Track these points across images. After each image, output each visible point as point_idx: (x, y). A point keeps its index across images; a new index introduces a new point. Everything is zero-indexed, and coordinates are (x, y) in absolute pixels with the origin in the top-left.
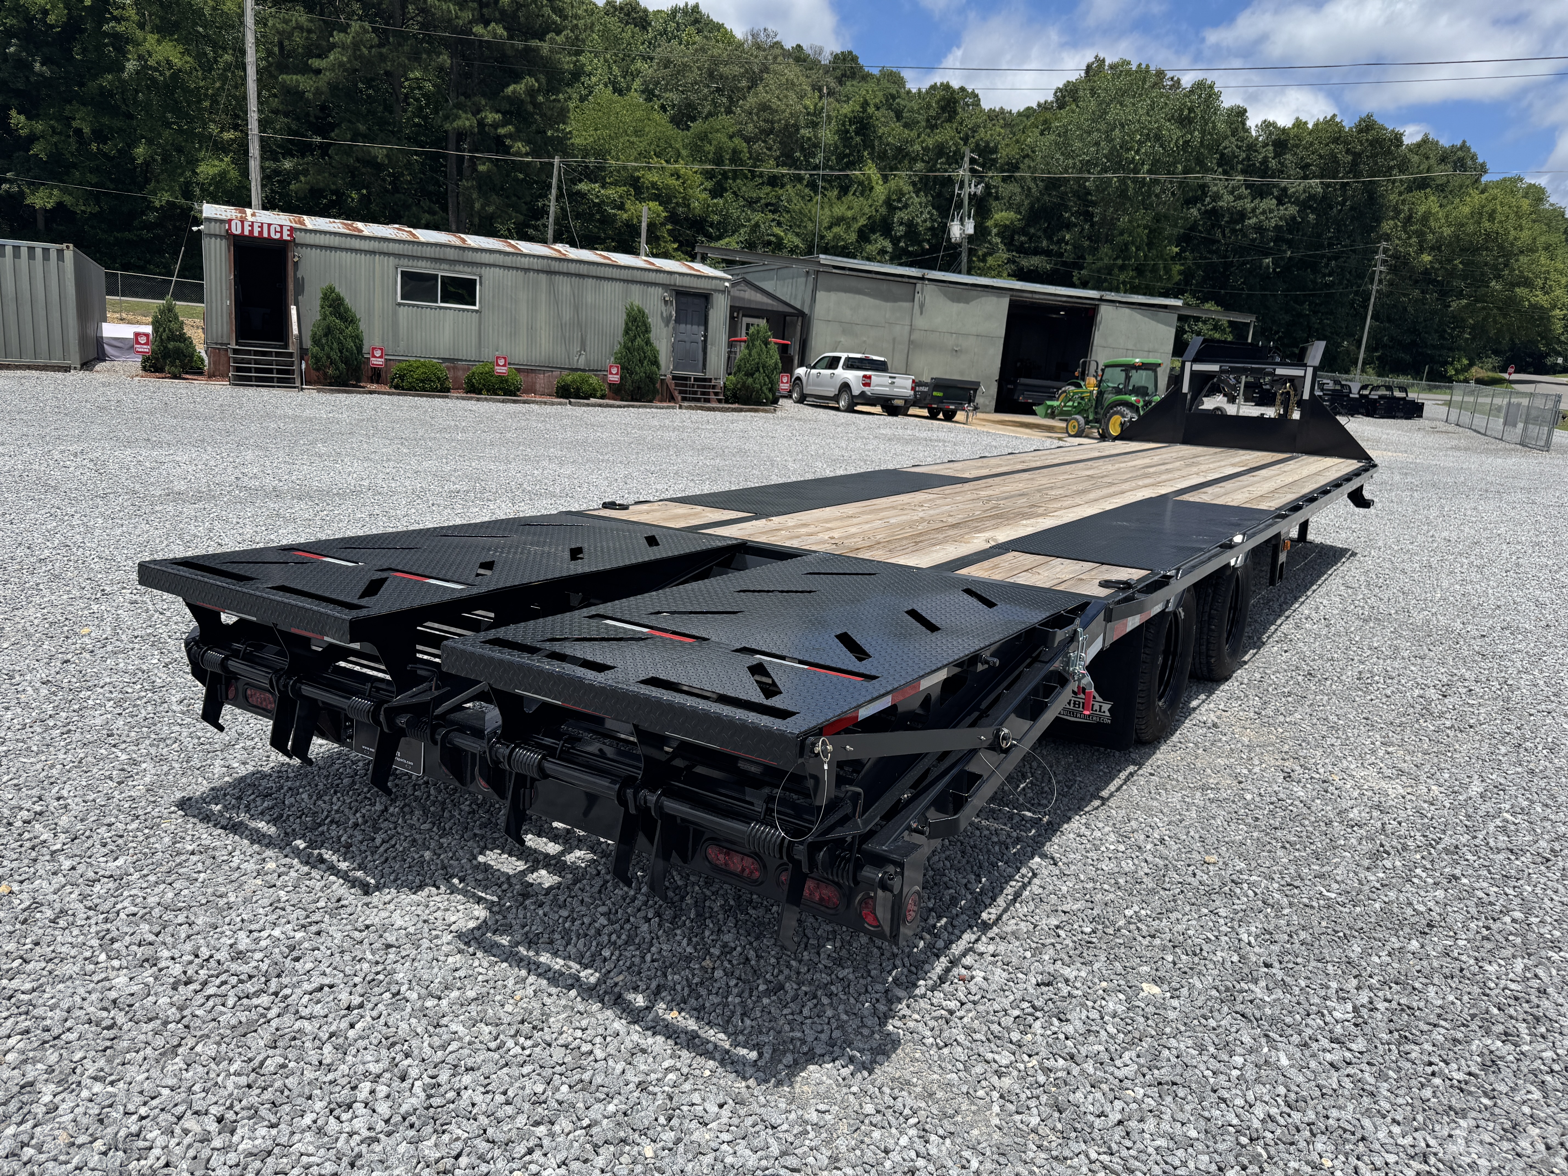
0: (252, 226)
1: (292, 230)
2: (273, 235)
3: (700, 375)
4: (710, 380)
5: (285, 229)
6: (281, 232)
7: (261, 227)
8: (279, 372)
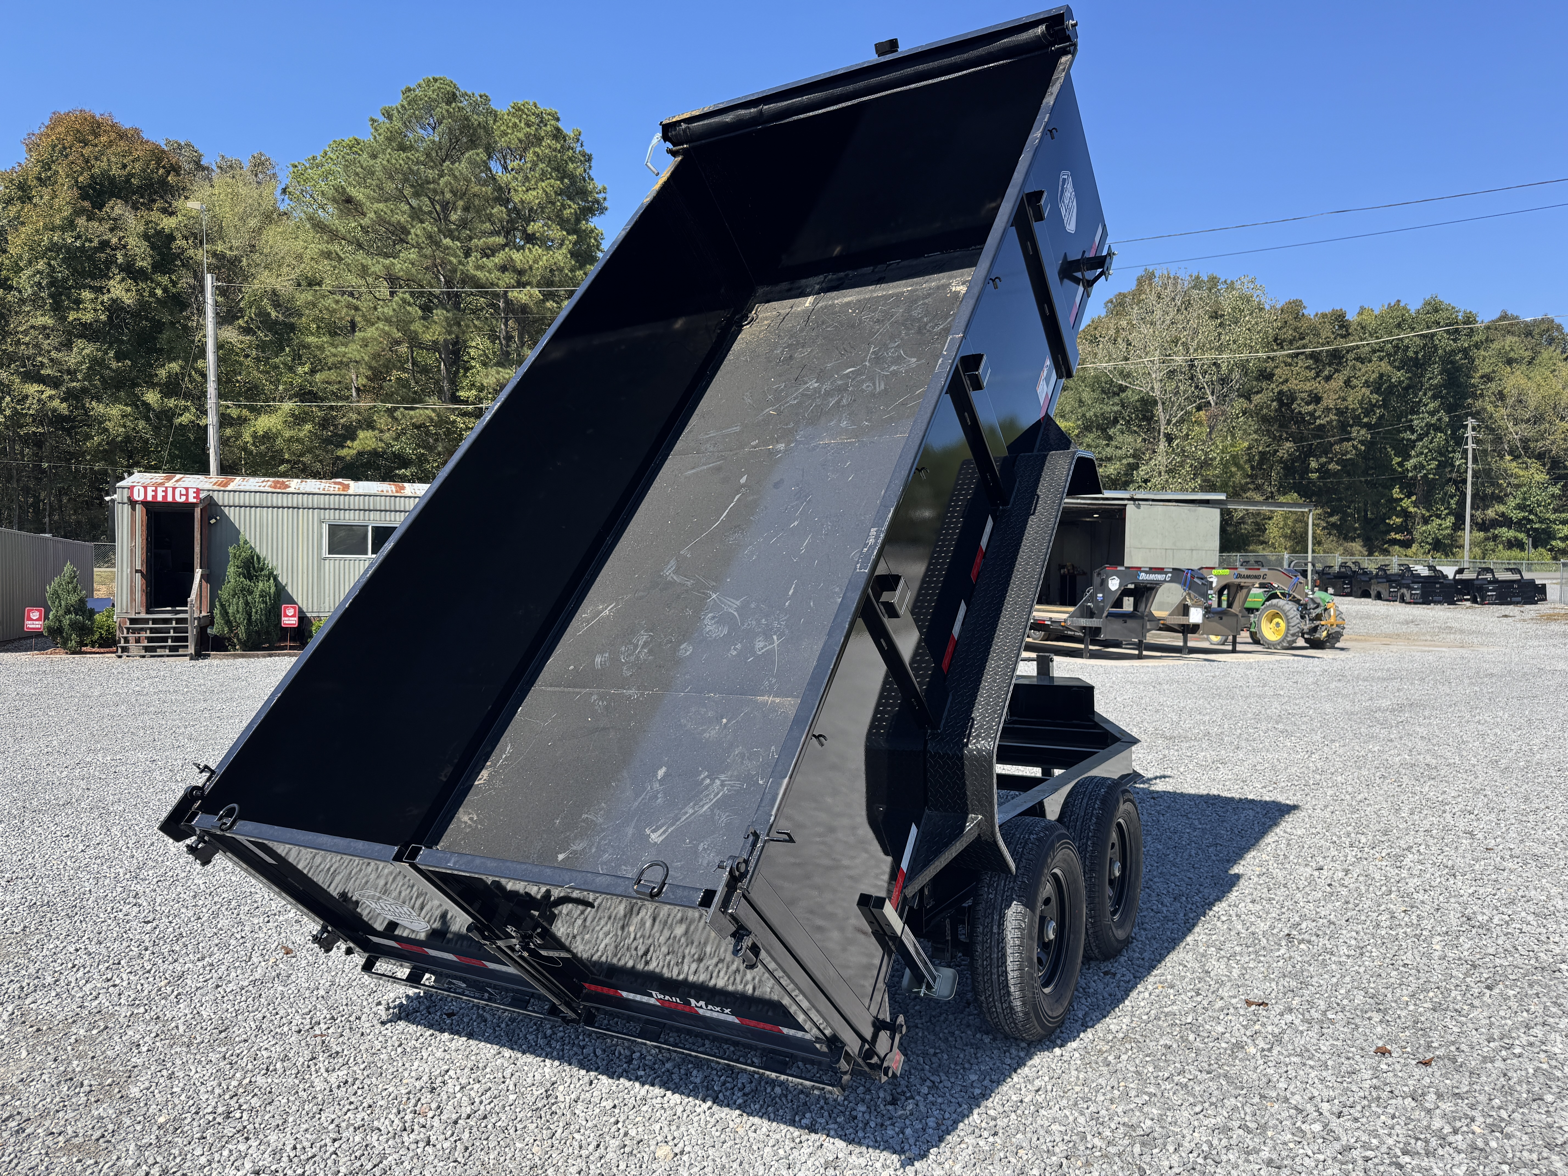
0: (155, 491)
1: (198, 491)
2: (178, 499)
5: (191, 491)
6: (187, 495)
7: (166, 491)
8: (175, 639)
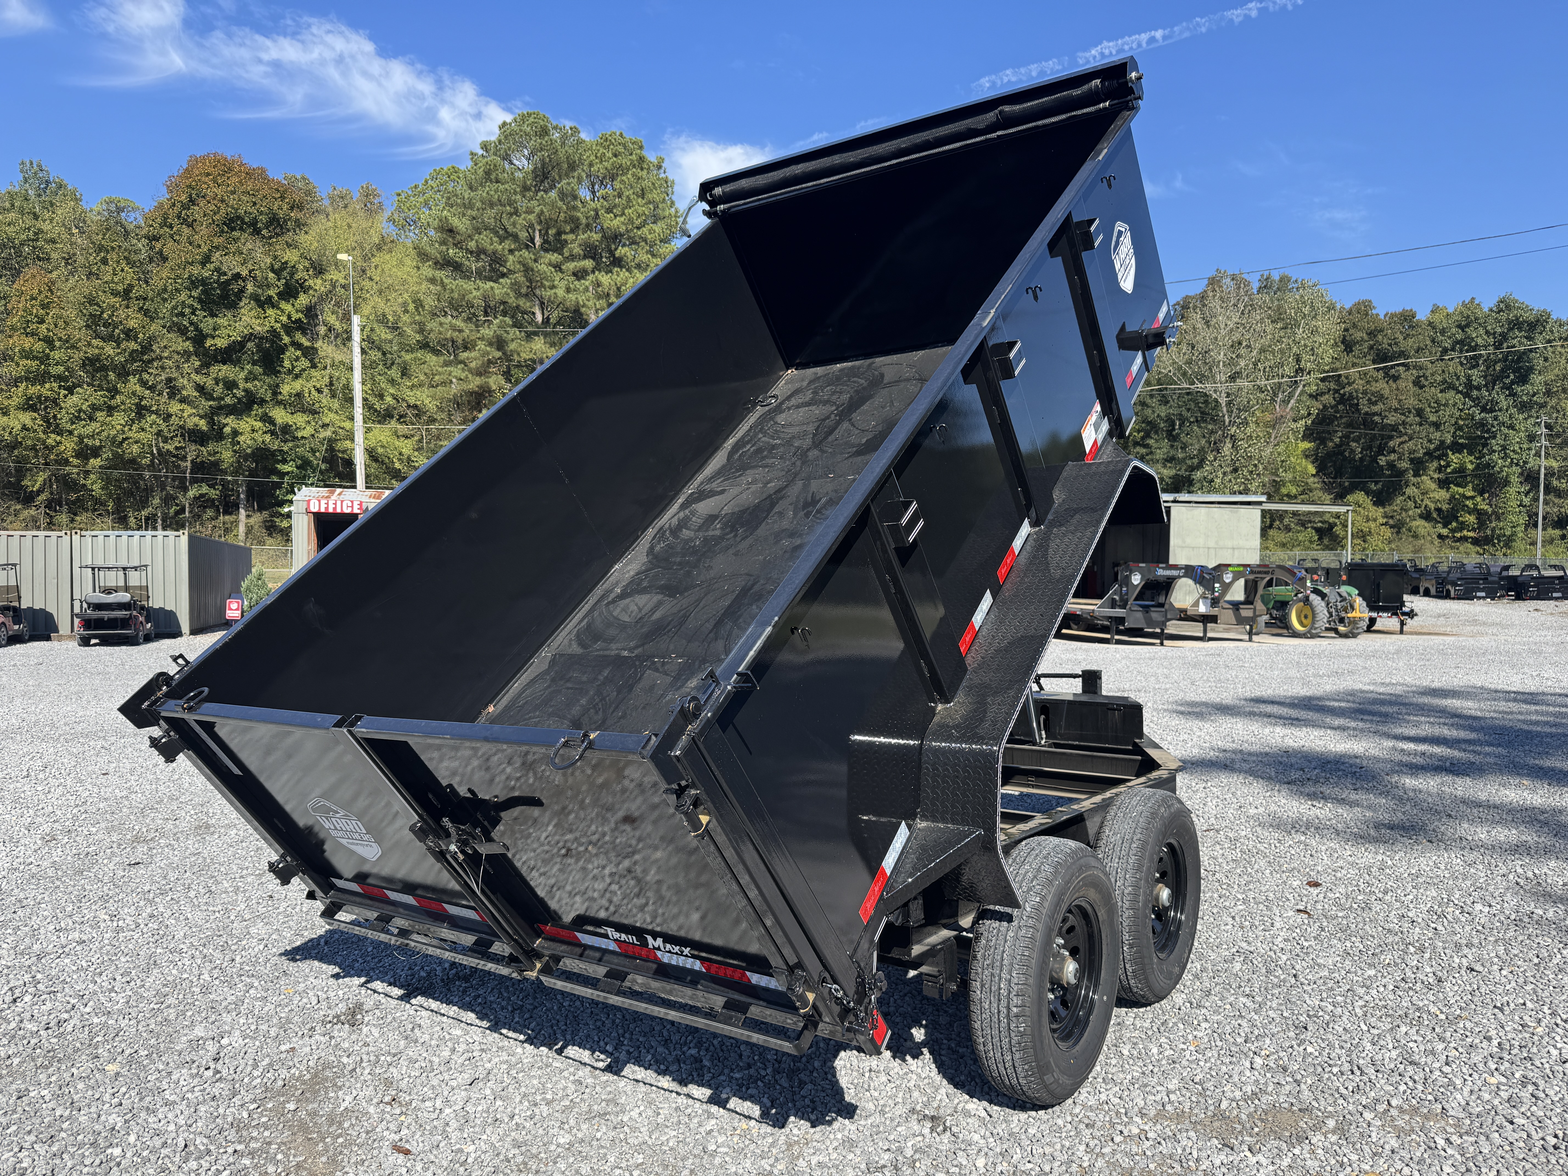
0: (327, 504)
2: (345, 510)
6: (352, 507)
7: (335, 504)
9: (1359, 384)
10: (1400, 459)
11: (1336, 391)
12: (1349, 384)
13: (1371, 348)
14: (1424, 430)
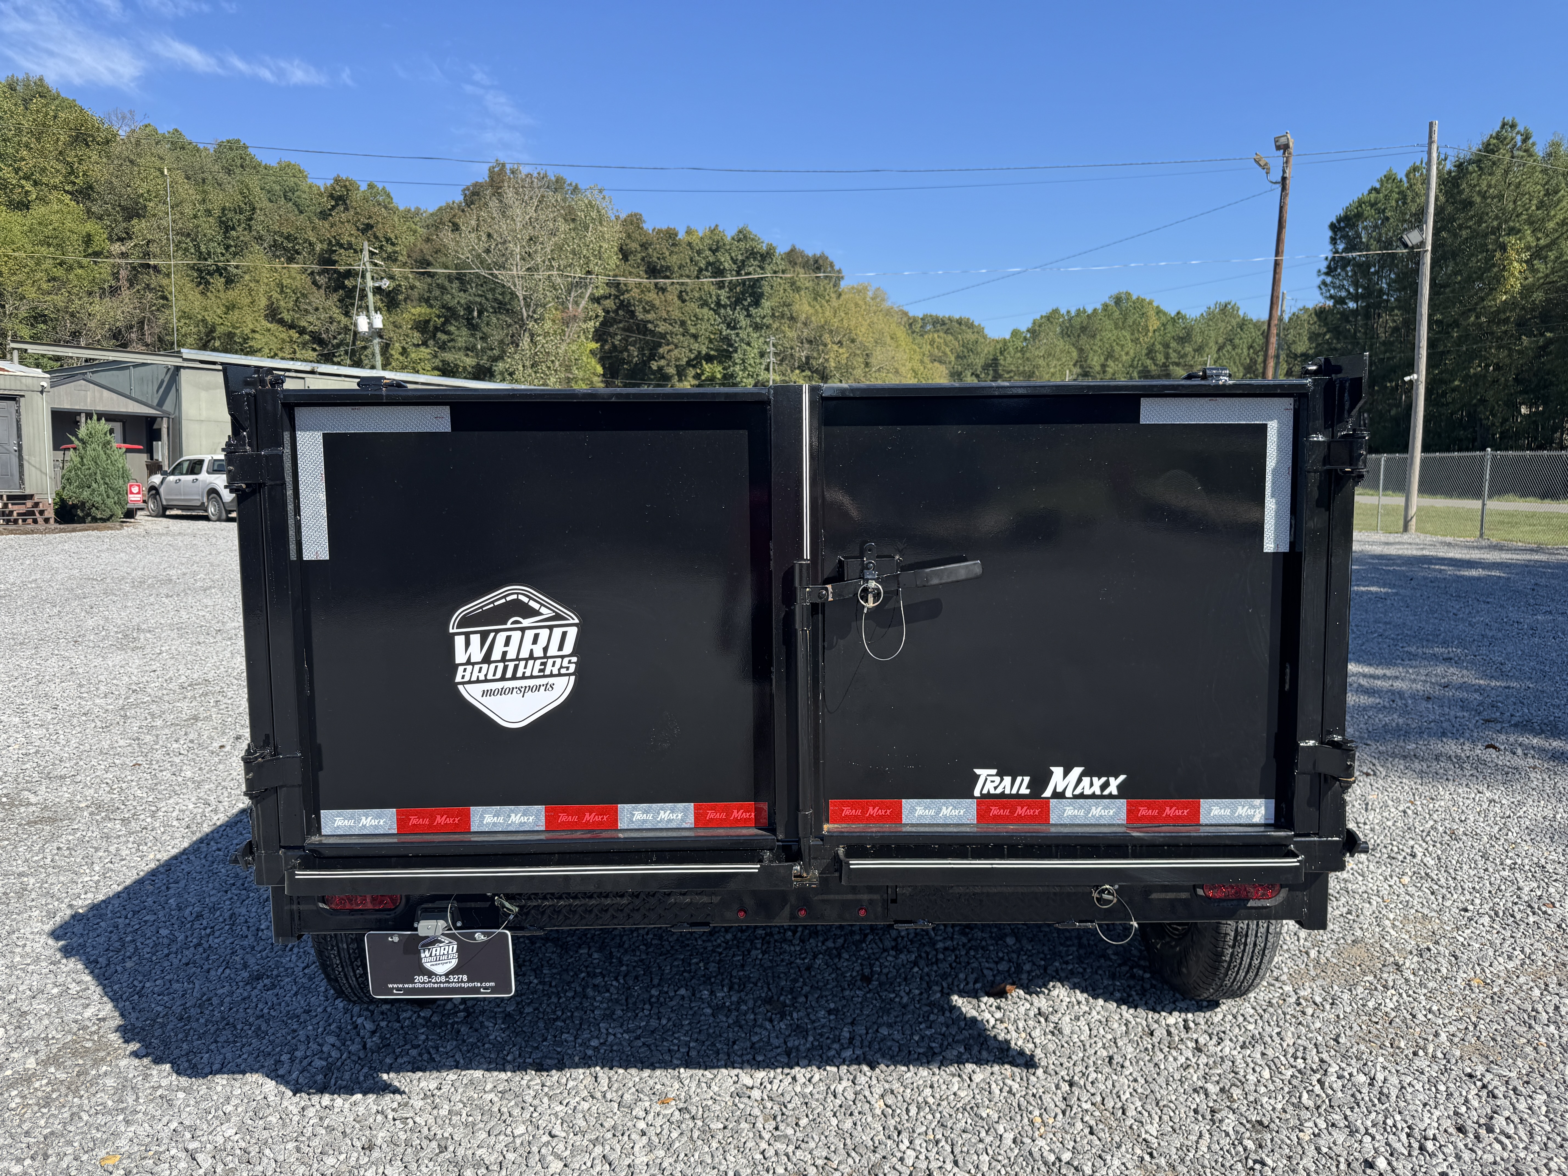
3: (17, 492)
4: (31, 497)
9: (635, 293)
10: (668, 365)
11: (616, 297)
12: (628, 291)
13: (643, 259)
14: (687, 341)
